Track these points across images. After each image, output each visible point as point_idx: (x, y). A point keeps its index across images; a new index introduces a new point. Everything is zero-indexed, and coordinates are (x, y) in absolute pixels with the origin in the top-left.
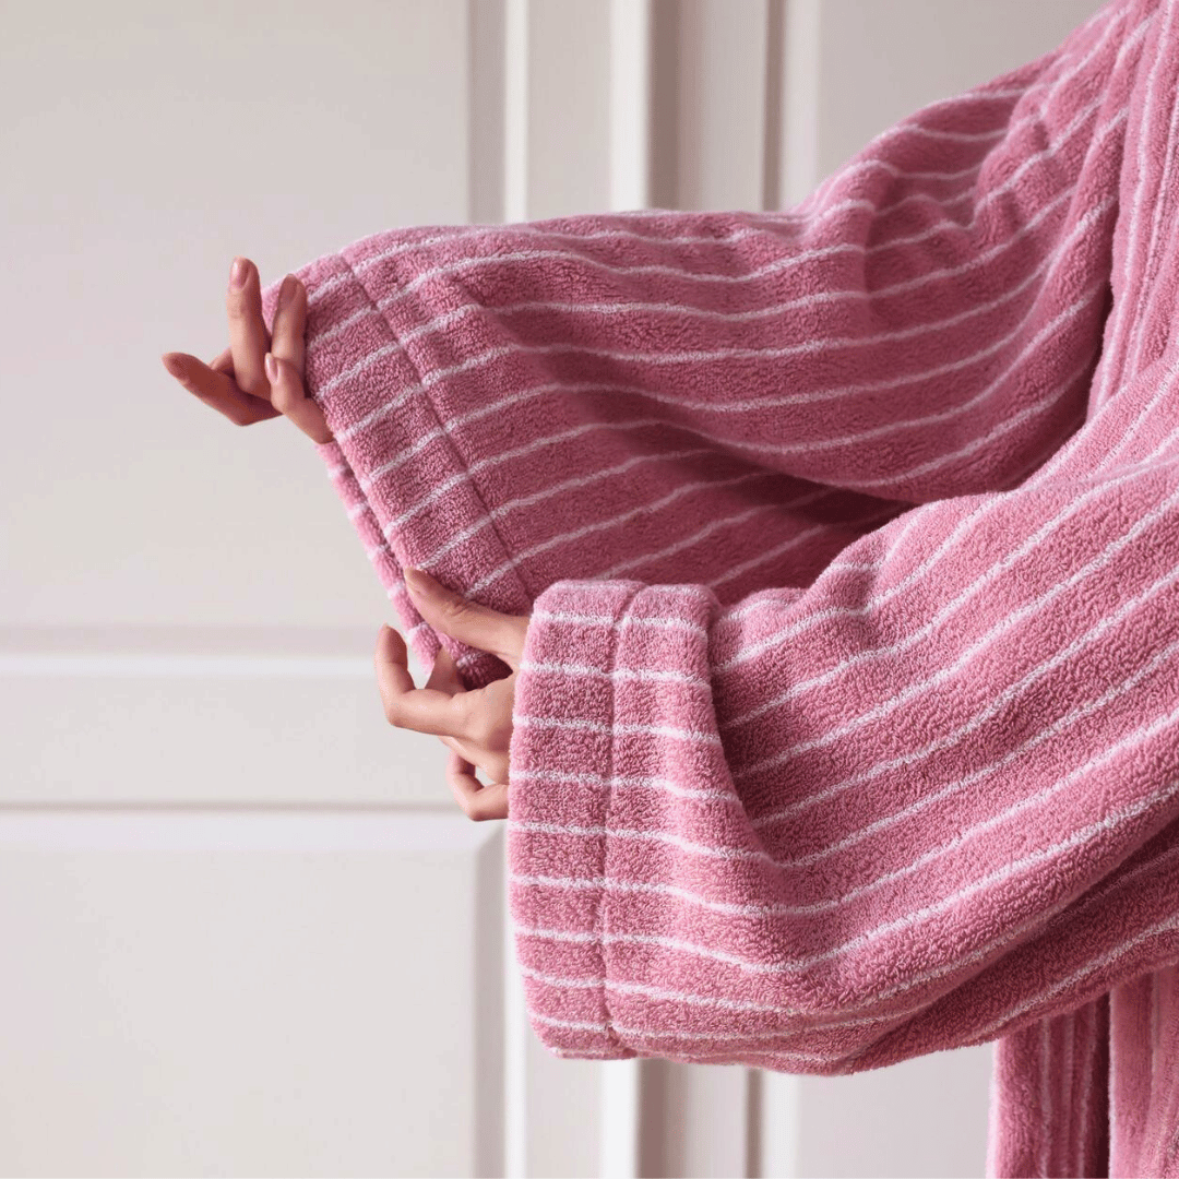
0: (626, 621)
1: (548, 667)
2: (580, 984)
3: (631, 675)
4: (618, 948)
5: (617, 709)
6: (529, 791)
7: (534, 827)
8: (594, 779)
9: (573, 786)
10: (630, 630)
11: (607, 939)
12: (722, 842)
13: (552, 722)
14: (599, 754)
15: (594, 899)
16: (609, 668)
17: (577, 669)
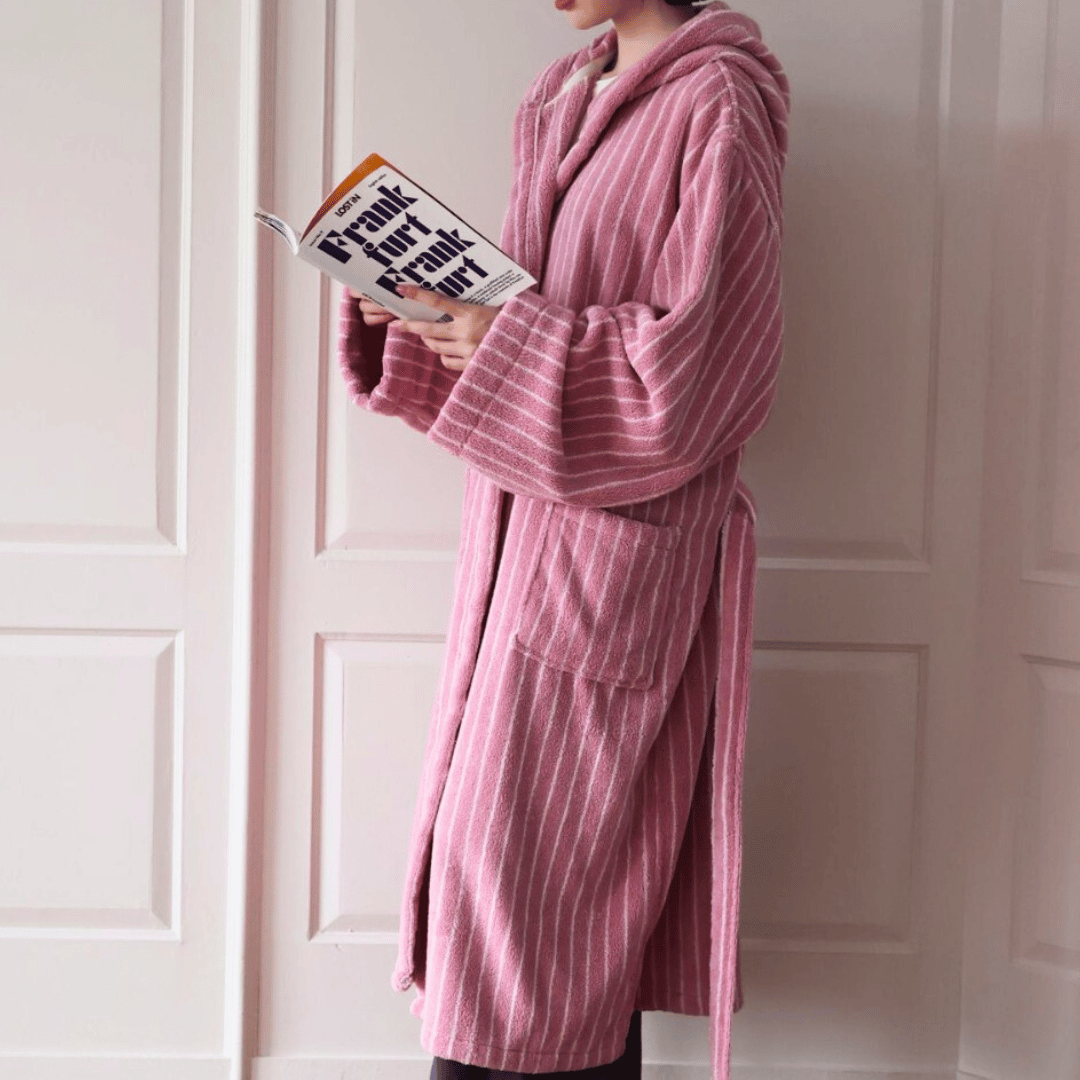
0: (543, 313)
1: (511, 316)
2: (465, 427)
3: (538, 332)
4: (488, 420)
5: (528, 341)
6: (485, 354)
7: (481, 366)
8: (511, 360)
9: (502, 359)
10: (544, 317)
11: (485, 415)
12: (551, 402)
13: (504, 334)
14: (516, 353)
15: (488, 400)
16: (532, 326)
17: (520, 321)
